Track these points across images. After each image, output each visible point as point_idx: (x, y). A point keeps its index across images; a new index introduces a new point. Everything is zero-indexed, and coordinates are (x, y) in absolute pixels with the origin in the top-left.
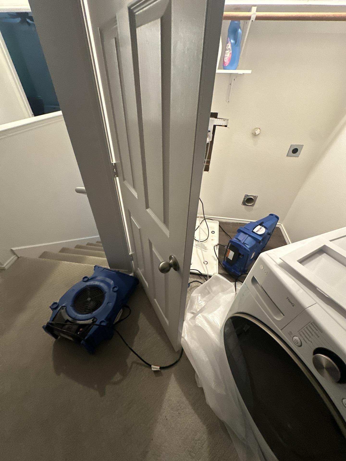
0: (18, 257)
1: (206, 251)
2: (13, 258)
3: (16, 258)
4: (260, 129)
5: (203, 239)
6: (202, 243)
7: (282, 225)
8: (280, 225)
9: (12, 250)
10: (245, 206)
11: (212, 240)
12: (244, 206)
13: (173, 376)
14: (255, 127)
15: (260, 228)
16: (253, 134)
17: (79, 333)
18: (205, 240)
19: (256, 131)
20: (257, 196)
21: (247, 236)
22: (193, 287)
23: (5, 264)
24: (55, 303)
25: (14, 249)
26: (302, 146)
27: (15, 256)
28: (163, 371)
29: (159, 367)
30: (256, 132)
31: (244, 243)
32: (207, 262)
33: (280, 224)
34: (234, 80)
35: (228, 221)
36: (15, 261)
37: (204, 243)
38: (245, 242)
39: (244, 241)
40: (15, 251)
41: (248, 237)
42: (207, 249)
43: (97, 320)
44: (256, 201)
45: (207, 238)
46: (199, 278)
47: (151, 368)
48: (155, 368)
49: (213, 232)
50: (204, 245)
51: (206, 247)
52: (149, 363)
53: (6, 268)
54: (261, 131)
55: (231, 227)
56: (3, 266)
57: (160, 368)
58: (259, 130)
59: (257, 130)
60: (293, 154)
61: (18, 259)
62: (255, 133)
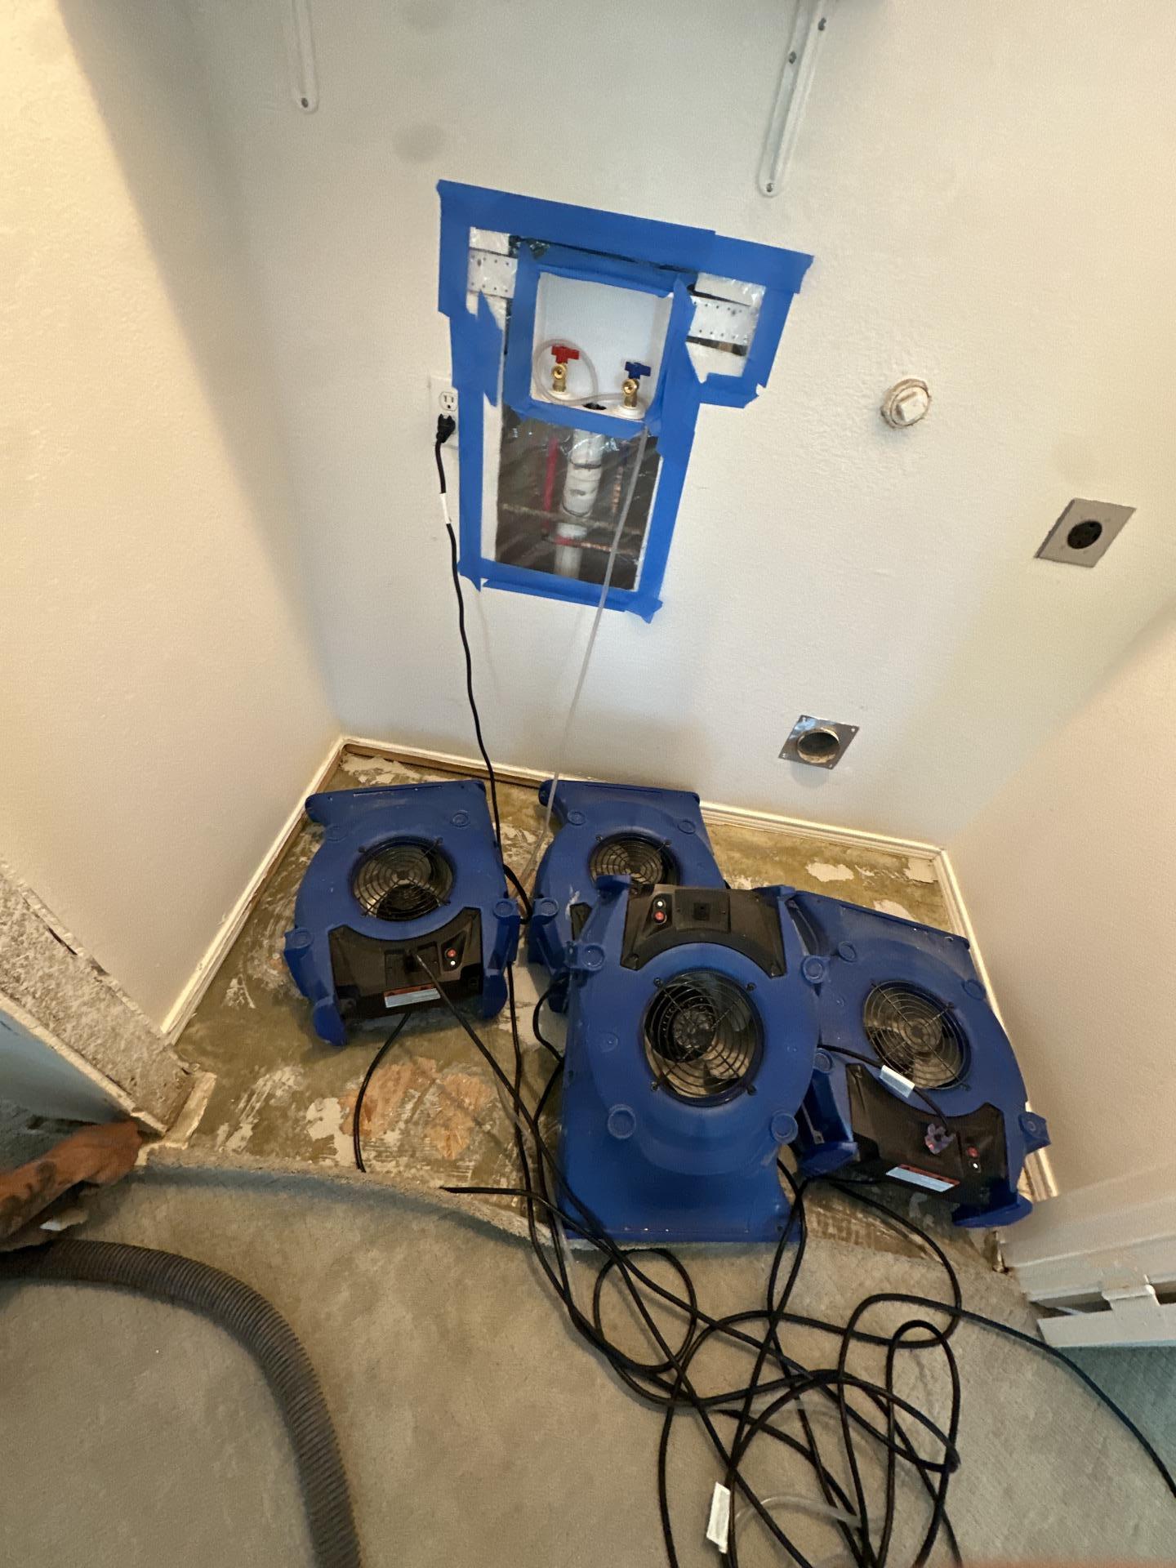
4: (926, 389)
7: (944, 853)
8: (939, 853)
10: (797, 764)
12: (787, 764)
14: (904, 373)
16: (883, 414)
19: (903, 400)
20: (857, 729)
26: (1124, 514)
30: (904, 406)
33: (937, 849)
34: (821, 28)
44: (846, 748)
54: (934, 401)
58: (921, 396)
59: (914, 394)
60: (1071, 549)
62: (899, 412)
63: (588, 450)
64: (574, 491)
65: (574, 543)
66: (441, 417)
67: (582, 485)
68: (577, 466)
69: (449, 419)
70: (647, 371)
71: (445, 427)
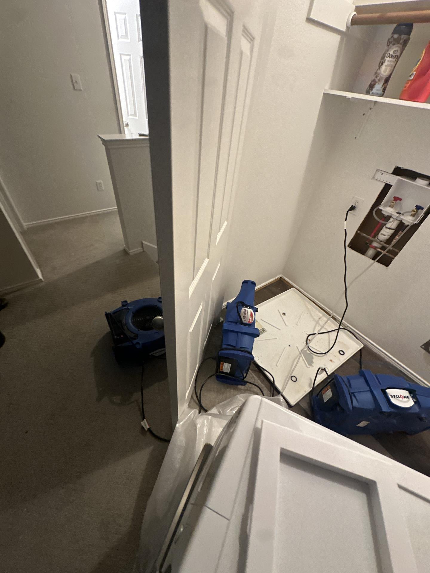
0: (144, 251)
1: (308, 366)
2: (139, 249)
3: (142, 250)
5: (319, 351)
6: (313, 354)
9: (142, 243)
10: (427, 353)
11: (331, 360)
12: (424, 351)
13: (152, 448)
15: (405, 397)
17: (118, 337)
18: (320, 353)
21: (368, 389)
22: (252, 391)
23: (131, 251)
24: (126, 301)
25: (144, 242)
27: (142, 248)
28: (148, 433)
29: (148, 427)
31: (353, 393)
32: (297, 380)
35: (382, 356)
36: (139, 253)
37: (315, 355)
38: (356, 394)
39: (356, 392)
40: (143, 244)
41: (368, 391)
42: (312, 366)
43: (137, 339)
45: (324, 352)
46: (269, 388)
47: (143, 420)
48: (145, 424)
49: (342, 353)
50: (313, 358)
51: (313, 362)
52: (146, 415)
53: (131, 254)
55: (380, 366)
56: (129, 251)
57: (149, 429)
61: (143, 252)
63: (392, 224)
64: (382, 234)
65: (375, 248)
66: (352, 205)
67: (385, 233)
68: (386, 228)
69: (355, 206)
70: (422, 209)
71: (352, 208)
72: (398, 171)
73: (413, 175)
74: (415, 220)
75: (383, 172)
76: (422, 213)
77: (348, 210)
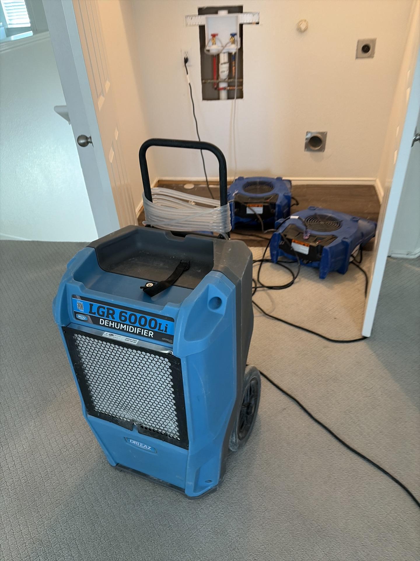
8: (375, 181)
10: (311, 153)
12: (308, 153)
16: (298, 29)
19: (300, 25)
26: (374, 41)
44: (325, 141)
54: (309, 23)
58: (304, 23)
60: (363, 54)
63: (224, 58)
64: (222, 72)
65: (224, 89)
66: (185, 58)
67: (224, 69)
68: (222, 64)
69: (187, 58)
70: (235, 34)
71: (186, 60)
72: (202, 11)
73: (213, 10)
74: (237, 45)
75: (192, 16)
76: (238, 38)
77: (184, 64)
